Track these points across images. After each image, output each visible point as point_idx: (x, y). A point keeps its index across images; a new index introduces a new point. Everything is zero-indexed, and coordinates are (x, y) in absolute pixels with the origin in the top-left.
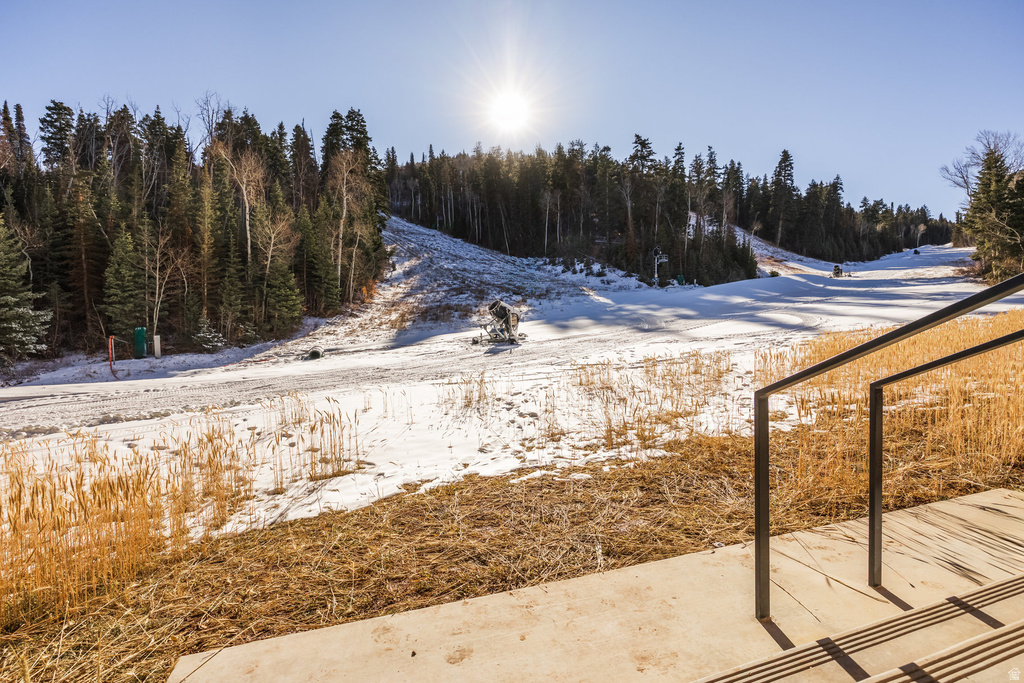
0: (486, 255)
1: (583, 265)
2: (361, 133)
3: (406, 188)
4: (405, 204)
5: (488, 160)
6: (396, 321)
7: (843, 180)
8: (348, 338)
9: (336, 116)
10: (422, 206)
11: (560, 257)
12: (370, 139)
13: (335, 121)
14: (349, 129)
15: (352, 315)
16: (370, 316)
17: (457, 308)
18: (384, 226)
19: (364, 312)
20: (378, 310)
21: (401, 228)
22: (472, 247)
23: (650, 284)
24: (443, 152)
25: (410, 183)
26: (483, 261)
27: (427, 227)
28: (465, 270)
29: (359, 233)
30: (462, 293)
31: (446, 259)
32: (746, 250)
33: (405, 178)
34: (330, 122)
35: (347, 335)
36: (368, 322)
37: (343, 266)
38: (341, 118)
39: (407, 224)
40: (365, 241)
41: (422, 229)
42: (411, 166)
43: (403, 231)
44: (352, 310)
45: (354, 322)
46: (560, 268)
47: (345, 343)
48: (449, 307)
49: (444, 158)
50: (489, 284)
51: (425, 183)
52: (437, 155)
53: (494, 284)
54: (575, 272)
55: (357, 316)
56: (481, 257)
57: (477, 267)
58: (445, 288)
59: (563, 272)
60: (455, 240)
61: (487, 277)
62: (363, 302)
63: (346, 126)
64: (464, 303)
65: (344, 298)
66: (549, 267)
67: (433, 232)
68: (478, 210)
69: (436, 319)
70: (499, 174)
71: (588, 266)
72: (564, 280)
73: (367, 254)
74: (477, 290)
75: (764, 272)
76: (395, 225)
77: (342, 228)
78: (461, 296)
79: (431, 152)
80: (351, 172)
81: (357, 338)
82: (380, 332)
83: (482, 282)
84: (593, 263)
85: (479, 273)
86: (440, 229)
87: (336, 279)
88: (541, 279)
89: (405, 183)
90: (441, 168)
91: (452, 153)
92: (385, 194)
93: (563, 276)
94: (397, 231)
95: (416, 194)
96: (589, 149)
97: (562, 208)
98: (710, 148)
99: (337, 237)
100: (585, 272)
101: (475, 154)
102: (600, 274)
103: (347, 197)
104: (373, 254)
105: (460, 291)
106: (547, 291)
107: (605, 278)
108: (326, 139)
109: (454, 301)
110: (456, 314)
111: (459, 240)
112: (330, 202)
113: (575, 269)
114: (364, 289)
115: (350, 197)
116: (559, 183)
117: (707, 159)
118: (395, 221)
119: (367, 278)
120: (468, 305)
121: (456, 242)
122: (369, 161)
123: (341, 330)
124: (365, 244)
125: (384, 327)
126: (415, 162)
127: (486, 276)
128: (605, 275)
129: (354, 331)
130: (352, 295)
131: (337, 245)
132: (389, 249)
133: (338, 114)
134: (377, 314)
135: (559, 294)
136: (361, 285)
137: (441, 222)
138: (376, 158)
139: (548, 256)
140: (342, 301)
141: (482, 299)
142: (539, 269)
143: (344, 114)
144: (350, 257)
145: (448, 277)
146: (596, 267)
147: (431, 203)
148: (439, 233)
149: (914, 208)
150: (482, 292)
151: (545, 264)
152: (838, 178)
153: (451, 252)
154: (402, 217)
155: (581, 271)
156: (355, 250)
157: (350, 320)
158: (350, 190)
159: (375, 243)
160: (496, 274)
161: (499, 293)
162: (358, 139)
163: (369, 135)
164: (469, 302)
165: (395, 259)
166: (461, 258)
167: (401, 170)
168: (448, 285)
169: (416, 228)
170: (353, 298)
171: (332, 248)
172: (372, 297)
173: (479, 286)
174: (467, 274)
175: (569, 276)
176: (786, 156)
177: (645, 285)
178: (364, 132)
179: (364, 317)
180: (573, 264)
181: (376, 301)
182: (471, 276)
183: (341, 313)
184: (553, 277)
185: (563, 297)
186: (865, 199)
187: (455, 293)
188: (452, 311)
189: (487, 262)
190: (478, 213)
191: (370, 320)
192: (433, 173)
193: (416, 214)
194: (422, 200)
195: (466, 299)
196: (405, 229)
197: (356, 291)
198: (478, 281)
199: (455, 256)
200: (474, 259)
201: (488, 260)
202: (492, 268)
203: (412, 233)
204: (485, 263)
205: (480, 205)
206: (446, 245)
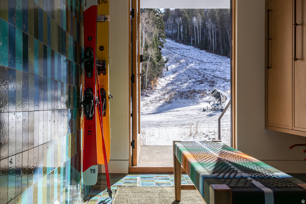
0: (218, 59)
3: (175, 23)
4: (174, 32)
8: (145, 107)
10: (183, 32)
15: (146, 96)
16: (155, 96)
17: (199, 92)
18: (163, 47)
19: (152, 94)
20: (159, 93)
21: (172, 46)
25: (177, 20)
26: (216, 64)
27: (186, 44)
28: (205, 69)
29: (150, 54)
30: (202, 83)
31: (195, 63)
33: (175, 17)
36: (154, 99)
39: (175, 44)
41: (183, 46)
42: (177, 10)
43: (173, 48)
44: (147, 93)
45: (147, 99)
48: (194, 91)
50: (218, 78)
51: (185, 20)
53: (221, 78)
55: (149, 96)
56: (215, 61)
57: (213, 67)
58: (194, 80)
60: (201, 51)
61: (218, 74)
62: (151, 89)
67: (189, 47)
68: (214, 33)
69: (187, 98)
73: (154, 64)
74: (210, 81)
76: (168, 45)
80: (147, 23)
81: (149, 108)
83: (214, 76)
85: (213, 71)
86: (193, 45)
89: (174, 20)
94: (170, 48)
95: (180, 26)
104: (157, 63)
109: (198, 88)
110: (198, 95)
111: (204, 51)
114: (152, 82)
115: (146, 35)
118: (169, 42)
119: (153, 77)
120: (205, 90)
121: (201, 53)
124: (153, 59)
127: (217, 72)
129: (147, 104)
130: (146, 86)
134: (158, 95)
136: (151, 80)
137: (194, 41)
141: (213, 86)
144: (146, 66)
145: (196, 74)
147: (188, 31)
148: (192, 47)
150: (213, 82)
153: (199, 58)
154: (172, 40)
156: (148, 63)
157: (145, 98)
158: (146, 32)
159: (158, 57)
160: (223, 71)
164: (205, 88)
165: (168, 64)
166: (203, 62)
167: (172, 12)
168: (196, 79)
169: (180, 45)
170: (147, 87)
172: (156, 86)
173: (212, 79)
174: (206, 72)
179: (152, 97)
181: (158, 88)
182: (208, 73)
187: (198, 83)
188: (196, 93)
189: (219, 64)
190: (215, 35)
191: (155, 98)
192: (190, 13)
193: (180, 37)
194: (183, 29)
195: (204, 86)
196: (174, 46)
197: (148, 83)
198: (212, 76)
199: (201, 61)
200: (212, 63)
201: (220, 63)
202: (221, 68)
203: (178, 49)
204: (217, 65)
205: (216, 29)
206: (196, 54)
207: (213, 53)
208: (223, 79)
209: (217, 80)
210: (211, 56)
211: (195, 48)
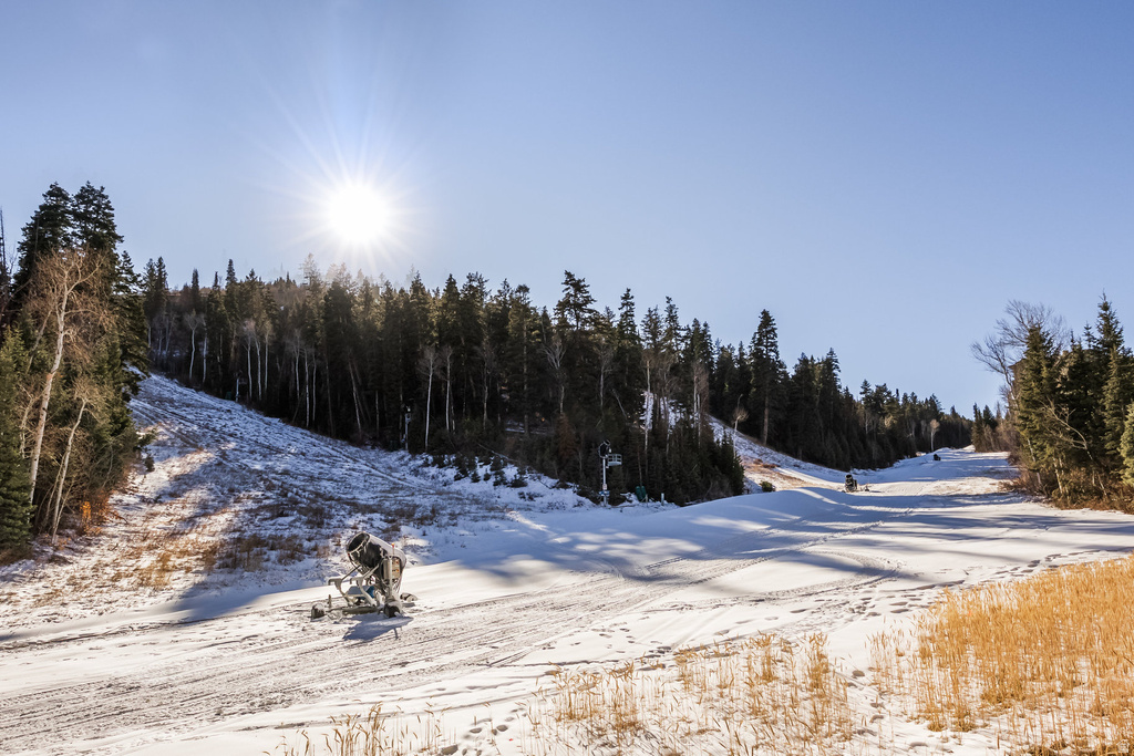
0: (323, 446)
1: (488, 467)
2: (104, 226)
3: (182, 326)
4: (177, 354)
5: (330, 292)
6: (150, 569)
7: (838, 356)
8: (40, 611)
9: (56, 192)
10: (208, 359)
11: (451, 453)
12: (120, 238)
13: (52, 201)
14: (78, 216)
15: (55, 560)
16: (94, 560)
17: (274, 543)
18: (135, 390)
19: (82, 552)
20: (113, 549)
21: (167, 395)
22: (298, 433)
23: (596, 501)
24: (252, 274)
25: (190, 318)
26: (318, 458)
27: (218, 395)
28: (286, 473)
29: (85, 401)
30: (282, 515)
31: (252, 452)
32: (727, 448)
33: (181, 311)
34: (43, 201)
35: (39, 602)
36: (89, 573)
37: (44, 463)
38: (66, 198)
39: (180, 389)
40: (95, 416)
41: (206, 399)
42: (192, 292)
43: (171, 401)
44: (56, 549)
45: (58, 575)
46: (451, 473)
47: (33, 621)
48: (257, 541)
49: (252, 283)
50: (331, 499)
51: (217, 322)
52: (241, 277)
53: (339, 500)
54: (476, 479)
55: (65, 562)
56: (315, 450)
57: (310, 468)
58: (250, 504)
59: (457, 478)
60: (268, 419)
61: (327, 487)
62: (81, 532)
63: (73, 212)
64: (286, 534)
65: (40, 525)
66: (433, 471)
67: (227, 405)
68: (311, 369)
69: (234, 564)
70: (348, 316)
71: (497, 468)
72: (458, 492)
73: (99, 440)
74: (309, 509)
75: (752, 483)
76: (155, 390)
77: (48, 388)
78: (281, 520)
79: (231, 271)
80: (79, 288)
81: (62, 610)
82: (115, 595)
83: (318, 495)
84: (505, 465)
85: (312, 478)
86: (241, 401)
87: (26, 488)
88: (421, 490)
89: (180, 320)
90: (247, 299)
91: (267, 277)
92: (141, 334)
93: (456, 486)
94: (161, 401)
95: (199, 338)
96: (492, 289)
97: (455, 374)
98: (669, 299)
99: (38, 405)
100: (493, 479)
101: (307, 281)
102: (517, 484)
103: (64, 333)
104: (111, 440)
105: (278, 511)
106: (433, 511)
107: (525, 490)
108: (31, 230)
109: (268, 530)
110: (274, 555)
111: (276, 420)
112: (28, 341)
113: (475, 474)
114: (86, 506)
115: (72, 332)
116: (447, 336)
117: (666, 315)
118: (157, 383)
119: (94, 486)
120: (295, 537)
121: (269, 424)
122: (114, 276)
123: (26, 592)
124: (95, 422)
125: (124, 583)
126: (201, 285)
127: (324, 483)
128: (524, 485)
129: (56, 593)
130: (57, 518)
131: (35, 421)
132: (142, 434)
133: (59, 190)
134: (110, 557)
135: (453, 516)
136: (80, 498)
137: (244, 390)
138: (129, 272)
139: (430, 452)
140: (35, 532)
141: (320, 525)
142: (416, 472)
143: (72, 191)
144: (61, 445)
145: (255, 486)
146: (511, 472)
147: (226, 356)
148: (239, 407)
149: (921, 398)
150: (319, 512)
151: (426, 465)
152: (832, 353)
153: (261, 440)
154: (170, 376)
155: (487, 478)
156: (73, 432)
157: (49, 570)
158: (73, 320)
159: (115, 419)
160: (343, 480)
161: (350, 514)
162: (96, 236)
163: (118, 232)
164: (295, 531)
165: (152, 450)
166: (279, 451)
167: (174, 296)
168: (257, 500)
169: (197, 396)
170: (61, 526)
171: (23, 426)
172: (101, 521)
173: (314, 501)
174: (290, 481)
175: (466, 485)
176: (766, 319)
177: (587, 502)
178: (109, 226)
179: (82, 564)
180: (473, 466)
181: (111, 530)
182: (297, 483)
183: (27, 555)
184: (440, 487)
185: (461, 521)
186: (866, 383)
187: (268, 515)
188: (265, 549)
189: (326, 460)
190: (311, 377)
191: (95, 569)
192: (233, 307)
193: (198, 371)
194: (210, 349)
195: (291, 525)
196: (175, 397)
197: (66, 510)
198: (311, 492)
199: (268, 447)
200: (303, 454)
201: (328, 457)
202: (334, 470)
203: (188, 406)
204: (323, 461)
205: (315, 363)
206: (251, 428)
207: (304, 427)
208: (348, 504)
209: (330, 507)
210: (299, 436)
211: (249, 409)
